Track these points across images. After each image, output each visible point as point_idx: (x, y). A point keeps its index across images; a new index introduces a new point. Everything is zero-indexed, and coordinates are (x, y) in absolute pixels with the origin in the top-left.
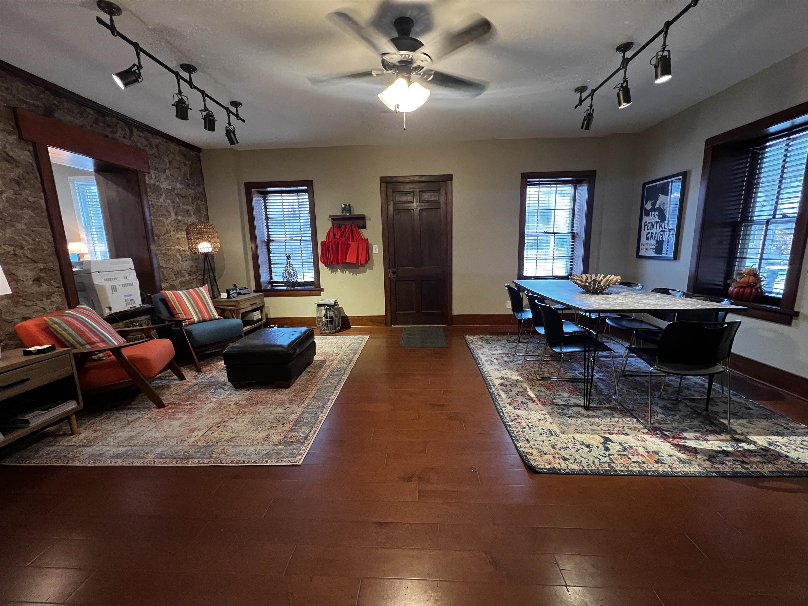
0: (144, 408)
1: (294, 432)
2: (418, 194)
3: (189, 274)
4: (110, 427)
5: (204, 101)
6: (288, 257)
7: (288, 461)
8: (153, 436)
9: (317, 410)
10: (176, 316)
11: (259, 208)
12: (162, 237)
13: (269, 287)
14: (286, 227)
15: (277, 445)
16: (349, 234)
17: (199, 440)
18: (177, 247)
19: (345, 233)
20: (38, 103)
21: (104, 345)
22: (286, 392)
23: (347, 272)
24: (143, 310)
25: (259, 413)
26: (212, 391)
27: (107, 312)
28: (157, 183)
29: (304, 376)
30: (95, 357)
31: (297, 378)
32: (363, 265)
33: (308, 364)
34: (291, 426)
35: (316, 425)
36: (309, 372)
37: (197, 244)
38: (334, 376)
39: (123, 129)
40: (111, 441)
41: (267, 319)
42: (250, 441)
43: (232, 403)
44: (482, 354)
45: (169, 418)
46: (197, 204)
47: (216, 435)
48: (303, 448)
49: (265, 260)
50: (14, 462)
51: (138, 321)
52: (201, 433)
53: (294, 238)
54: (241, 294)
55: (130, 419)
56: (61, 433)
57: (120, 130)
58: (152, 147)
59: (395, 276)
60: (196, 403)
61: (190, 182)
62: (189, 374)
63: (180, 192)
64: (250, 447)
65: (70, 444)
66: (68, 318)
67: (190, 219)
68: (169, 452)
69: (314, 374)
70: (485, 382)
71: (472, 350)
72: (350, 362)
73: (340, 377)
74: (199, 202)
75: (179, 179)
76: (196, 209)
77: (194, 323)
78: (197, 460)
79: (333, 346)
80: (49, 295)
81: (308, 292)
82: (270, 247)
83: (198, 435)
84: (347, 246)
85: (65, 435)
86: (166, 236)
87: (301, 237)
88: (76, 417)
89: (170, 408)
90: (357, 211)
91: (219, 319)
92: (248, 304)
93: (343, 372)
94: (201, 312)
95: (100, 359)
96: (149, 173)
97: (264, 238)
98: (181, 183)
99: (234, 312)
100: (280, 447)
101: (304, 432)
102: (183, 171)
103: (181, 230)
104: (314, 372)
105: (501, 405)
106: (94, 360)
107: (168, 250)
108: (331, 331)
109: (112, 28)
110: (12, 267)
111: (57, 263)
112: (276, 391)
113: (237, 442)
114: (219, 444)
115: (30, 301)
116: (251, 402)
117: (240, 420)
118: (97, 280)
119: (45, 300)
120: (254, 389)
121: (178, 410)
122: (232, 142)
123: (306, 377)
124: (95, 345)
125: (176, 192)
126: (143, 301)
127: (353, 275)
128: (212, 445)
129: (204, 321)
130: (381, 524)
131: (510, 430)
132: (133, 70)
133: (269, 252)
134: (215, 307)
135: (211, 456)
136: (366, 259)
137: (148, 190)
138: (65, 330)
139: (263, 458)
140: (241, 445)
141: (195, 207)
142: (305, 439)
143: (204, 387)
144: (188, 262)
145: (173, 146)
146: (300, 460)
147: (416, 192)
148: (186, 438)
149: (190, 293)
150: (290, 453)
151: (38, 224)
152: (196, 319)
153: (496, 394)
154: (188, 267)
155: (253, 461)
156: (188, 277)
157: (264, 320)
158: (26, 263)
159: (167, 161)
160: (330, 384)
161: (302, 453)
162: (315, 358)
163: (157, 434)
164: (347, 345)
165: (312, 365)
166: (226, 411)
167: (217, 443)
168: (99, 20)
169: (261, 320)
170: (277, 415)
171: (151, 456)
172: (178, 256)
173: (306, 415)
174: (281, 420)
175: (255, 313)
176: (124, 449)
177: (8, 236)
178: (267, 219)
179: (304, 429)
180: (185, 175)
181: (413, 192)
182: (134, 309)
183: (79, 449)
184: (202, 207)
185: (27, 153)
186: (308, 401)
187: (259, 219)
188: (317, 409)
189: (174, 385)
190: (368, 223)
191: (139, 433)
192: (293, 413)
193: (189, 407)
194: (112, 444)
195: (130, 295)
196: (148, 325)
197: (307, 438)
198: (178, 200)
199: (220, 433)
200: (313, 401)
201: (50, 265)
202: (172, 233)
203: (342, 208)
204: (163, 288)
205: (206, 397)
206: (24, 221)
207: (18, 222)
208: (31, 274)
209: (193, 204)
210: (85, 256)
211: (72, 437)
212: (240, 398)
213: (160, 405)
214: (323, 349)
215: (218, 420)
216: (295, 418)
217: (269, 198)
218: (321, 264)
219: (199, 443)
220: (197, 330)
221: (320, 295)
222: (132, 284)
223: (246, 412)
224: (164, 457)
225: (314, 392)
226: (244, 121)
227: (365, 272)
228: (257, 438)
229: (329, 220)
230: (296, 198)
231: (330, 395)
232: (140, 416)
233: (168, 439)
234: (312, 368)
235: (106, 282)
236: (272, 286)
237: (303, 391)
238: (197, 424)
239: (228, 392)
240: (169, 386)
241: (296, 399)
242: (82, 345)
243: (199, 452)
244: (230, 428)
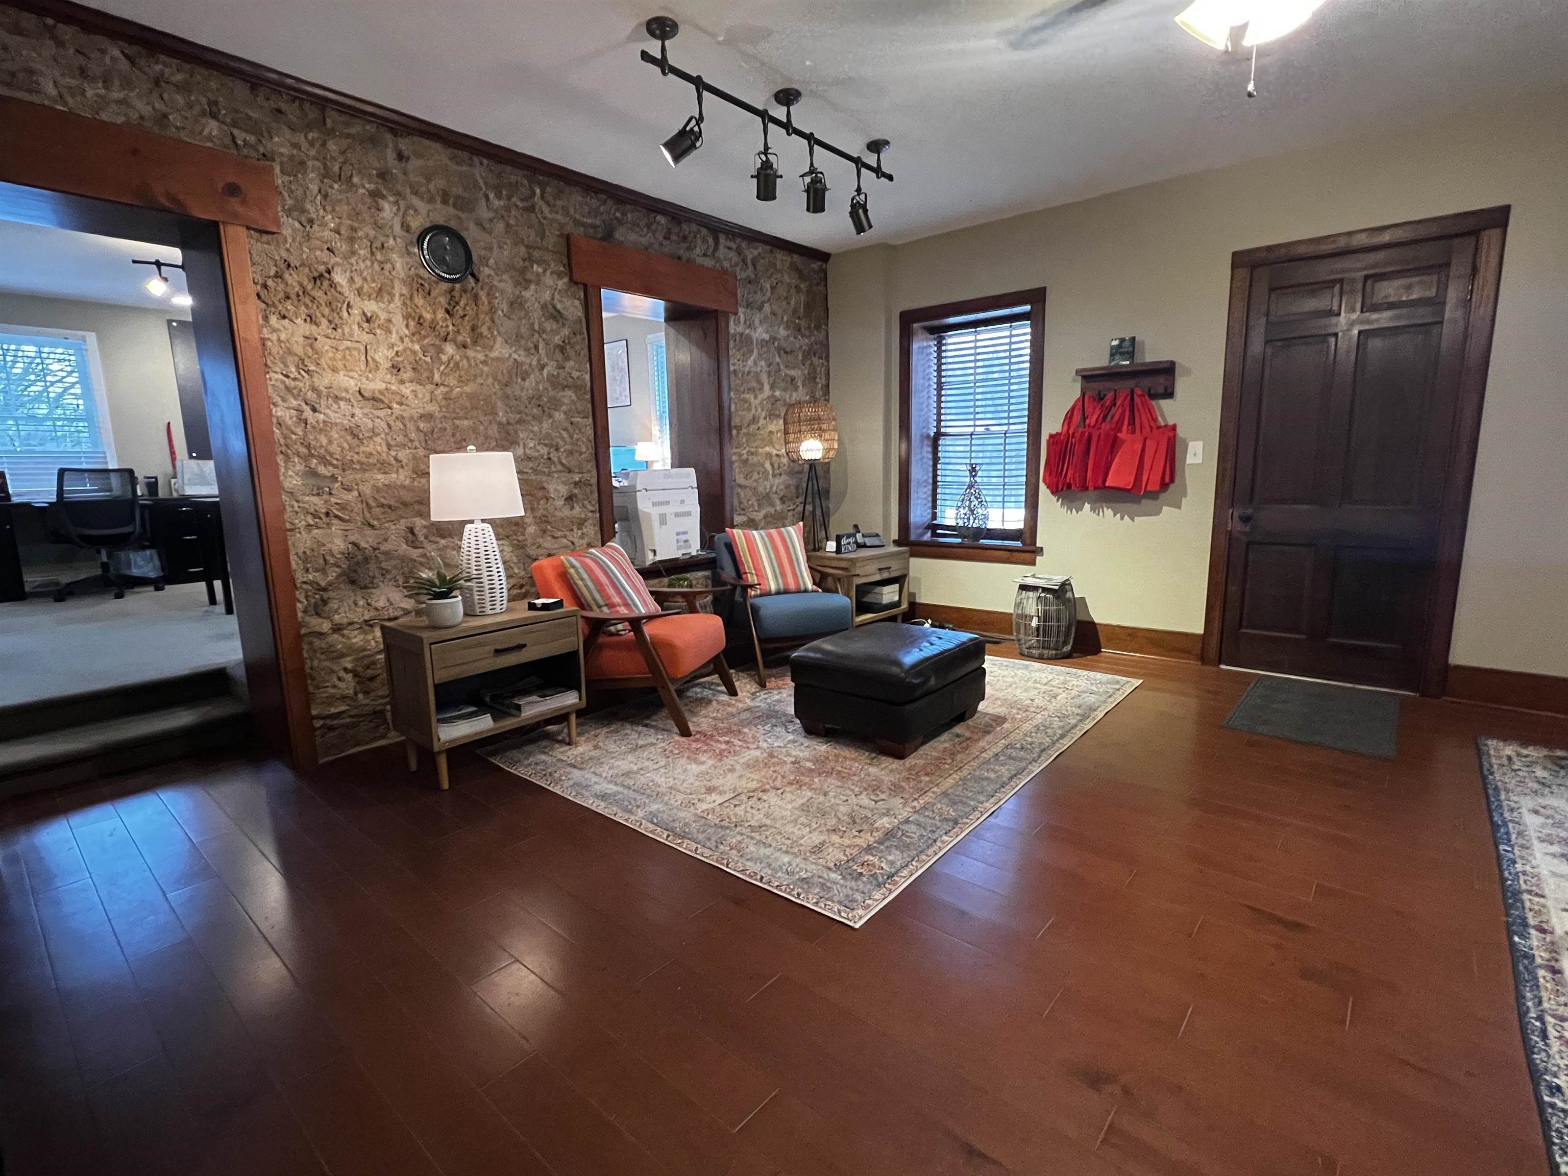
0: (663, 730)
1: (873, 856)
2: (1359, 286)
3: (782, 500)
4: (612, 747)
5: (811, 154)
6: (973, 471)
7: (836, 910)
8: (656, 779)
9: (939, 824)
10: (744, 576)
11: (923, 365)
12: (744, 431)
13: (927, 537)
14: (978, 403)
15: (830, 869)
16: (1122, 415)
17: (713, 810)
18: (767, 449)
19: (1113, 410)
20: (598, 222)
21: (626, 612)
22: (894, 766)
23: (1109, 512)
24: (701, 559)
25: (826, 794)
26: (768, 727)
27: (650, 559)
28: (747, 331)
29: (943, 742)
30: (612, 628)
31: (923, 743)
32: (1153, 495)
33: (961, 718)
34: (872, 839)
35: (924, 857)
36: (958, 736)
37: (799, 441)
38: (1011, 758)
39: (704, 240)
40: (605, 770)
41: (913, 605)
42: (788, 842)
43: (790, 759)
44: (1536, 812)
45: (688, 758)
46: (811, 364)
47: (740, 811)
48: (877, 896)
49: (925, 478)
50: (503, 763)
51: (686, 579)
52: (720, 800)
53: (992, 428)
54: (864, 546)
55: (640, 742)
56: (560, 738)
57: (699, 242)
58: (746, 265)
59: (1248, 529)
60: (736, 742)
61: (803, 323)
62: (745, 685)
63: (784, 344)
64: (783, 855)
65: (562, 758)
66: (588, 561)
67: (794, 395)
68: (665, 816)
69: (966, 743)
70: (1508, 908)
71: (1496, 789)
72: (1062, 736)
73: (1023, 764)
74: (816, 361)
75: (785, 319)
76: (809, 374)
77: (769, 594)
78: (695, 845)
79: (1036, 688)
80: (581, 523)
81: (1005, 554)
82: (940, 448)
83: (714, 801)
84: (1114, 444)
85: (562, 742)
86: (753, 427)
87: (1009, 424)
88: (577, 717)
89: (696, 741)
90: (1151, 355)
91: (813, 591)
92: (872, 568)
93: (1036, 755)
94: (783, 575)
95: (617, 634)
96: (736, 314)
97: (929, 429)
98: (787, 328)
99: (839, 580)
100: (834, 876)
101: (892, 863)
102: (793, 302)
103: (778, 416)
104: (968, 739)
105: (1546, 1005)
106: (612, 634)
107: (752, 454)
108: (1046, 652)
109: (662, 64)
110: (544, 479)
111: (595, 473)
112: (874, 758)
113: (766, 837)
114: (738, 829)
115: (558, 530)
116: (822, 768)
117: (788, 796)
118: (644, 504)
119: (575, 528)
120: (837, 742)
121: (705, 748)
122: (860, 229)
123: (946, 745)
124: (613, 610)
125: (776, 344)
126: (703, 547)
127: (1122, 518)
128: (727, 828)
129: (786, 592)
130: (971, 1152)
131: (1553, 1106)
132: (688, 129)
133: (936, 460)
134: (809, 567)
135: (717, 847)
136: (1163, 478)
137: (731, 344)
138: (582, 579)
139: (794, 883)
140: (770, 846)
141: (806, 372)
142: (888, 878)
143: (759, 717)
144: (783, 477)
145: (781, 258)
146: (861, 918)
147: (1353, 281)
148: (696, 801)
149: (770, 537)
150: (847, 896)
151: (579, 413)
152: (773, 587)
153: (1539, 961)
154: (782, 487)
155: (777, 884)
156: (779, 507)
157: (905, 606)
158: (560, 472)
159: (768, 286)
160: (992, 775)
161: (869, 906)
162: (982, 706)
163: (663, 779)
164: (1074, 693)
165: (970, 722)
166: (775, 772)
167: (736, 826)
168: (645, 56)
169: (897, 604)
170: (856, 808)
171: (640, 813)
172: (768, 466)
173: (913, 827)
174: (858, 821)
175: (886, 589)
176: (615, 788)
177: (544, 431)
178: (940, 386)
179: (895, 856)
180: (795, 311)
181: (1341, 281)
182: (688, 557)
183: (568, 769)
184: (819, 369)
185: (577, 303)
186: (928, 798)
187: (920, 388)
188: (940, 821)
189: (718, 701)
190: (1181, 385)
191: (641, 769)
192: (887, 813)
193: (723, 747)
194: (604, 775)
195: (685, 533)
196: (707, 586)
197: (893, 876)
198: (778, 359)
199: (749, 809)
200: (940, 802)
201: (586, 476)
202: (762, 422)
203: (1112, 347)
204: (735, 523)
205: (754, 737)
206: (564, 408)
207: (556, 410)
208: (564, 490)
209: (803, 364)
210: (655, 465)
211: (568, 747)
212: (806, 754)
213: (685, 732)
214: (1010, 690)
215: (754, 785)
216: (888, 826)
217: (950, 341)
218: (1043, 487)
219: (709, 817)
220: (771, 608)
221: (1033, 563)
222: (688, 514)
223: (805, 784)
224: (655, 821)
225: (950, 781)
226: (890, 178)
227: (1157, 513)
228: (802, 841)
229: (1074, 381)
230: (1007, 333)
231: (982, 799)
232: (655, 741)
233: (674, 792)
234: (968, 727)
235: (655, 508)
236: (934, 534)
237: (927, 774)
238: (721, 782)
239: (791, 737)
240: (710, 702)
241: (907, 787)
242: (600, 607)
243: (704, 832)
244: (766, 805)
